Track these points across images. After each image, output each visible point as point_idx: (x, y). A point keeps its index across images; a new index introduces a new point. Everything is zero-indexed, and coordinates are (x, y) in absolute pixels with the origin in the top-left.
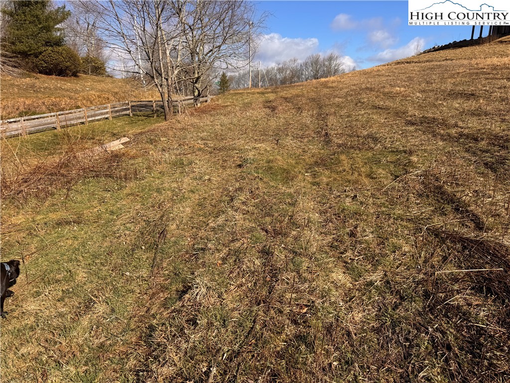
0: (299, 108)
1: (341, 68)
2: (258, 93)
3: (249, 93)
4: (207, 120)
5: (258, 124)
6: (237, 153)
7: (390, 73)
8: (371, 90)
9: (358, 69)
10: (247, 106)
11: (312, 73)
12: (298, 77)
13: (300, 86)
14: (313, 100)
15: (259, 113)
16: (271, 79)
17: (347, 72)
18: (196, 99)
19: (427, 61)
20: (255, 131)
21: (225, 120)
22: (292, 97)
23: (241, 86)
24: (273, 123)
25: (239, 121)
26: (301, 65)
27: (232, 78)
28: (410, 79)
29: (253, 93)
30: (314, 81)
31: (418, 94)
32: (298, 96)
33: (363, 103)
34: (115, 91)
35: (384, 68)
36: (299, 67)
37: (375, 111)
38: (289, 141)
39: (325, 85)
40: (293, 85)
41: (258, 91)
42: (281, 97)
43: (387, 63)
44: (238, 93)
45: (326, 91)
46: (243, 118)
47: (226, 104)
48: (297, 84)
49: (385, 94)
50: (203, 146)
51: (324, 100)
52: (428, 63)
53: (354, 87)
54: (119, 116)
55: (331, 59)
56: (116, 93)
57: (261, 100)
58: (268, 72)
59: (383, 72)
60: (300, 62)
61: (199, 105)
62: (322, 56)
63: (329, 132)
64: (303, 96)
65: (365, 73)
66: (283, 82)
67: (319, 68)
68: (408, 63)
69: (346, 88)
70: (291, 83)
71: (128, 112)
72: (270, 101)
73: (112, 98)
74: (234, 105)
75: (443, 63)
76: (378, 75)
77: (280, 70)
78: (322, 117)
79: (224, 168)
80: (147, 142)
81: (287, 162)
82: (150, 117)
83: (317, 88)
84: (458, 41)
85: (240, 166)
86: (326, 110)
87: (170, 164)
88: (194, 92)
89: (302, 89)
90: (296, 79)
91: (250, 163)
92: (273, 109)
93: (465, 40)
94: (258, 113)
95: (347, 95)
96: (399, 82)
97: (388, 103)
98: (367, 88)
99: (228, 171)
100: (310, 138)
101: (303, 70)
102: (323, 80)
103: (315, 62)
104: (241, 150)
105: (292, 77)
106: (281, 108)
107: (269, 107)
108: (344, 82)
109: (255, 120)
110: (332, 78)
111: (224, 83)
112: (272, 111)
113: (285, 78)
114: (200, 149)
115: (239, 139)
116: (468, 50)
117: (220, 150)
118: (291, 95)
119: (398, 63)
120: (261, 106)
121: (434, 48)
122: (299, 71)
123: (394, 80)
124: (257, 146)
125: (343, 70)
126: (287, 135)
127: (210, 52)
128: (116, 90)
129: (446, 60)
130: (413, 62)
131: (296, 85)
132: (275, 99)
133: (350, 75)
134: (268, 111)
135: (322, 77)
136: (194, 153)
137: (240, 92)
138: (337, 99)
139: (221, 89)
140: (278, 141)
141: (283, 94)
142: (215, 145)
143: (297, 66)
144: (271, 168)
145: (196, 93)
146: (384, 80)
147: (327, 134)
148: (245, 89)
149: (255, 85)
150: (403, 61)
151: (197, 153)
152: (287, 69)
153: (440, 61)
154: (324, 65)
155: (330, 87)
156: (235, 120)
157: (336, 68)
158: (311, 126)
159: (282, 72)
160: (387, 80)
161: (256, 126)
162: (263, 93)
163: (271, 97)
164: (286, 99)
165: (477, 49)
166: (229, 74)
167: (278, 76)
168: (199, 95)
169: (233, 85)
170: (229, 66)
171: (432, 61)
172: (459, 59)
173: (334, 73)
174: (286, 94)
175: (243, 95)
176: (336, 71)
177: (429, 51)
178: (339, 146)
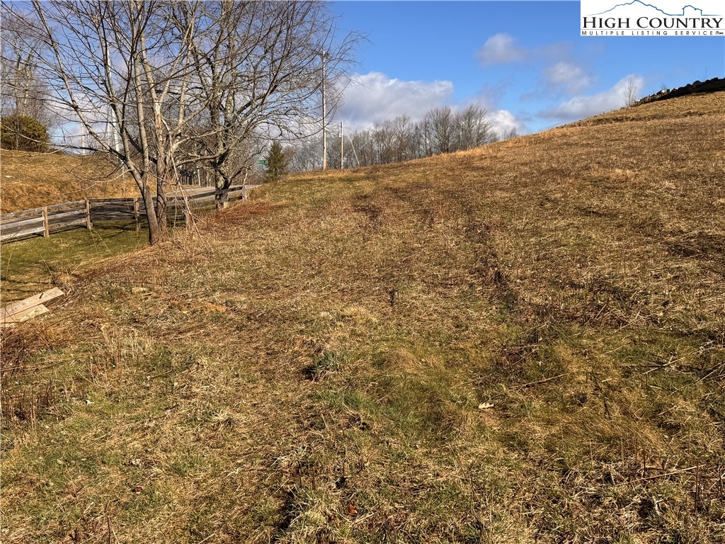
0: (426, 212)
1: (489, 131)
2: (341, 179)
3: (323, 180)
4: (238, 241)
5: (345, 249)
6: (301, 331)
7: (589, 139)
8: (563, 173)
9: (521, 133)
10: (320, 207)
11: (437, 140)
12: (413, 149)
13: (419, 165)
14: (450, 194)
15: (346, 221)
16: (362, 153)
17: (502, 140)
18: (220, 194)
19: (654, 117)
20: (341, 266)
21: (276, 239)
22: (407, 187)
23: (309, 166)
24: (377, 248)
25: (306, 241)
26: (417, 128)
27: (290, 152)
28: (635, 151)
29: (332, 181)
30: (444, 155)
31: (667, 183)
32: (418, 186)
33: (555, 202)
34: (64, 179)
35: (573, 129)
36: (413, 131)
37: (588, 220)
38: (414, 294)
39: (467, 164)
40: (405, 163)
41: (341, 175)
42: (386, 188)
43: (577, 121)
44: (302, 180)
45: (471, 175)
46: (314, 233)
47: (279, 204)
48: (413, 161)
49: (595, 182)
50: (223, 309)
51: (472, 194)
52: (656, 121)
53: (527, 169)
54: (67, 229)
55: (469, 115)
56: (66, 184)
57: (348, 193)
58: (356, 140)
59: (575, 138)
60: (416, 120)
61: (226, 205)
62: (455, 111)
63: (506, 271)
64: (428, 186)
65: (536, 140)
66: (386, 156)
67: (450, 132)
68: (617, 120)
69: (510, 169)
70: (400, 159)
71: (83, 221)
72: (365, 197)
73: (56, 193)
74: (295, 205)
76: (565, 144)
77: (380, 137)
78: (476, 233)
82: (128, 229)
83: (453, 170)
84: (703, 81)
85: (309, 374)
86: (482, 218)
87: (138, 365)
88: (217, 180)
89: (424, 172)
90: (408, 152)
91: (335, 367)
92: (374, 213)
93: (716, 79)
94: (344, 222)
95: (516, 185)
96: (614, 157)
97: (608, 202)
98: (553, 170)
100: (465, 288)
101: (421, 136)
102: (461, 153)
103: (443, 121)
104: (312, 321)
105: (402, 148)
106: (388, 211)
107: (363, 210)
108: (503, 157)
109: (337, 240)
110: (478, 151)
111: (277, 159)
112: (371, 218)
113: (388, 150)
114: (216, 318)
115: (305, 289)
118: (404, 184)
119: (599, 121)
120: (349, 206)
121: (660, 93)
122: (414, 138)
123: (602, 152)
125: (494, 135)
126: (411, 278)
127: (247, 106)
128: (66, 178)
129: (690, 114)
130: (627, 119)
131: (412, 164)
132: (375, 192)
133: (510, 144)
134: (364, 218)
135: (455, 149)
136: (201, 327)
137: (307, 177)
138: (498, 193)
139: (270, 172)
140: (392, 293)
141: (388, 181)
143: (409, 129)
145: (221, 183)
146: (581, 154)
147: (498, 275)
148: (315, 172)
149: (334, 164)
150: (608, 117)
151: (209, 328)
152: (391, 134)
153: (678, 117)
154: (459, 126)
155: (477, 169)
156: (297, 243)
157: (480, 131)
158: (461, 257)
159: (383, 141)
160: (588, 153)
161: (340, 254)
162: (350, 180)
163: (367, 187)
164: (395, 191)
166: (284, 145)
167: (376, 148)
168: (226, 185)
169: (292, 164)
170: (285, 132)
171: (663, 117)
173: (478, 140)
174: (395, 181)
175: (312, 184)
176: (481, 136)
177: (653, 99)
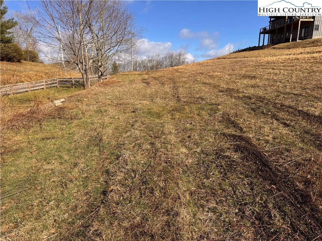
0: (163, 83)
1: (186, 61)
2: (137, 74)
3: (132, 74)
4: (108, 90)
5: (140, 91)
6: (131, 106)
7: (213, 64)
8: (202, 74)
9: (196, 62)
10: (132, 82)
11: (169, 63)
12: (161, 66)
13: (162, 71)
14: (171, 79)
15: (140, 85)
16: (144, 66)
17: (190, 63)
18: (99, 77)
19: (234, 58)
20: (139, 95)
21: (121, 89)
22: (158, 77)
23: (126, 70)
24: (149, 91)
25: (129, 90)
26: (162, 59)
27: (120, 65)
28: (224, 68)
29: (135, 75)
30: (171, 68)
31: (227, 76)
32: (162, 77)
33: (198, 81)
34: (46, 72)
35: (210, 61)
37: (204, 85)
38: (158, 100)
39: (177, 71)
40: (158, 70)
41: (137, 73)
42: (152, 77)
43: (212, 58)
44: (125, 74)
45: (177, 74)
46: (131, 88)
47: (119, 81)
48: (161, 70)
49: (210, 76)
50: (110, 103)
51: (176, 79)
52: (235, 59)
53: (193, 72)
54: (50, 87)
55: (180, 55)
56: (47, 73)
57: (140, 78)
58: (142, 62)
59: (210, 63)
60: (162, 56)
61: (101, 81)
62: (175, 53)
63: (179, 96)
64: (164, 76)
65: (200, 64)
66: (152, 68)
67: (173, 60)
68: (224, 58)
69: (189, 72)
70: (157, 69)
71: (56, 85)
72: (145, 79)
73: (44, 76)
74: (124, 81)
75: (243, 59)
76: (207, 65)
77: (150, 61)
78: (175, 88)
79: (125, 113)
80: (76, 101)
81: (158, 109)
82: (70, 88)
83: (172, 72)
84: (251, 47)
85: (134, 112)
86: (178, 84)
87: (94, 111)
88: (98, 73)
89: (164, 73)
90: (159, 66)
91: (139, 110)
92: (148, 83)
93: (255, 46)
95: (189, 76)
96: (218, 69)
97: (211, 81)
98: (200, 73)
99: (128, 115)
100: (170, 99)
101: (164, 61)
102: (176, 67)
103: (171, 57)
104: (133, 104)
105: (157, 65)
106: (152, 83)
107: (145, 83)
108: (187, 69)
109: (138, 90)
110: (181, 67)
111: (115, 68)
112: (147, 85)
113: (153, 65)
114: (109, 105)
115: (130, 99)
116: (256, 52)
117: (121, 104)
118: (157, 76)
119: (219, 58)
120: (141, 82)
121: (238, 50)
122: (161, 62)
123: (215, 68)
124: (141, 102)
125: (188, 62)
126: (157, 97)
129: (245, 57)
130: (227, 58)
131: (160, 70)
132: (148, 78)
133: (191, 65)
134: (145, 85)
135: (175, 66)
136: (106, 106)
137: (126, 73)
138: (183, 79)
139: (113, 71)
140: (152, 100)
141: (153, 75)
142: (117, 102)
143: (160, 59)
144: (150, 112)
145: (100, 74)
146: (210, 69)
147: (178, 97)
148: (129, 72)
149: (135, 70)
150: (221, 57)
151: (108, 106)
152: (154, 60)
153: (241, 58)
154: (176, 58)
155: (180, 72)
156: (126, 90)
157: (183, 61)
158: (170, 93)
159: (151, 62)
160: (212, 68)
161: (139, 92)
162: (141, 75)
163: (146, 77)
164: (155, 78)
165: (261, 52)
166: (117, 62)
167: (149, 65)
168: (102, 75)
169: (120, 69)
171: (237, 58)
172: (252, 57)
173: (182, 64)
174: (154, 75)
175: (128, 75)
176: (183, 62)
177: (236, 52)
178: (185, 102)
